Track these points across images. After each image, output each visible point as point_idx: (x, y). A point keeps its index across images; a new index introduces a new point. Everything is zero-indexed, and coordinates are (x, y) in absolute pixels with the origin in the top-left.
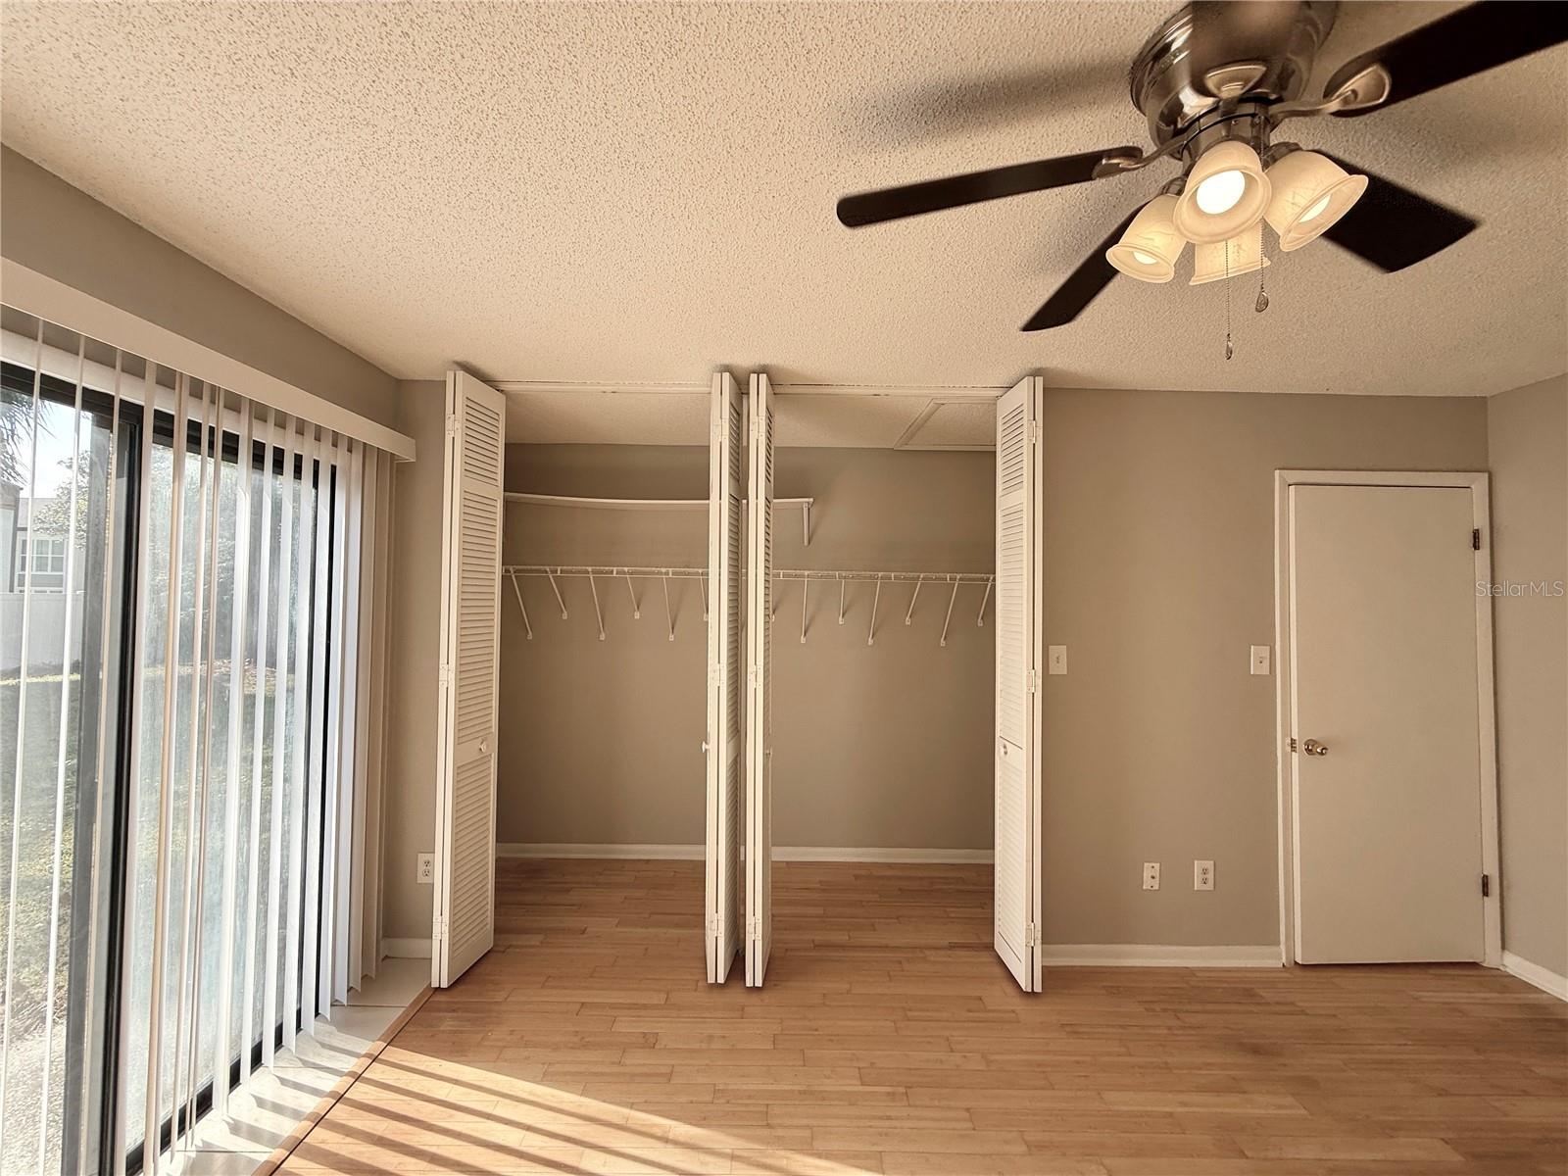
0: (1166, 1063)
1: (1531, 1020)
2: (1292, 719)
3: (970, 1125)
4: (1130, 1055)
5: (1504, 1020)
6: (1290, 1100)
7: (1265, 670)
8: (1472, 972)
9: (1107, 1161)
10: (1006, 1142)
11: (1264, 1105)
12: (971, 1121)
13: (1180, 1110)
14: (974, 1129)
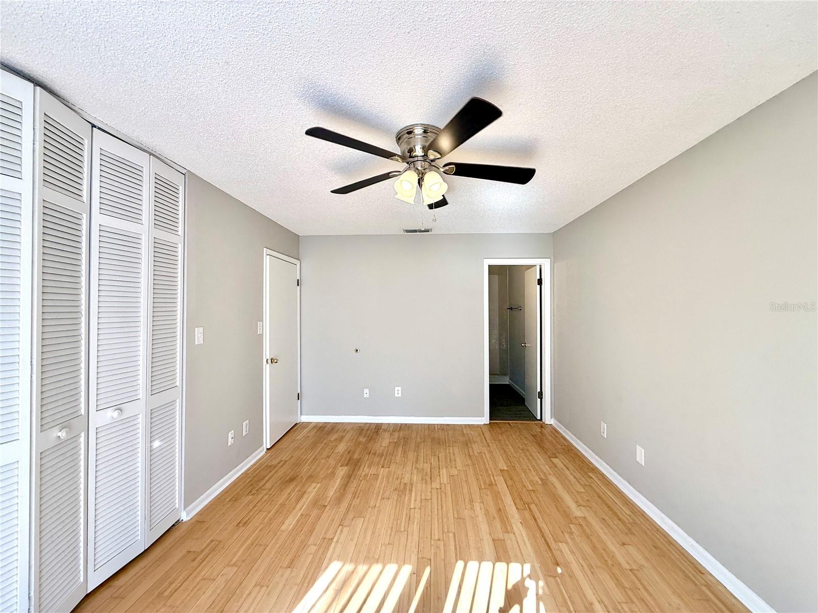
0: (281, 504)
1: (318, 430)
2: (267, 355)
3: (264, 589)
4: (269, 512)
5: (316, 433)
6: (314, 485)
7: (261, 333)
8: (297, 427)
9: (310, 543)
10: (282, 576)
11: (313, 490)
12: (262, 586)
13: (302, 511)
14: (268, 587)
